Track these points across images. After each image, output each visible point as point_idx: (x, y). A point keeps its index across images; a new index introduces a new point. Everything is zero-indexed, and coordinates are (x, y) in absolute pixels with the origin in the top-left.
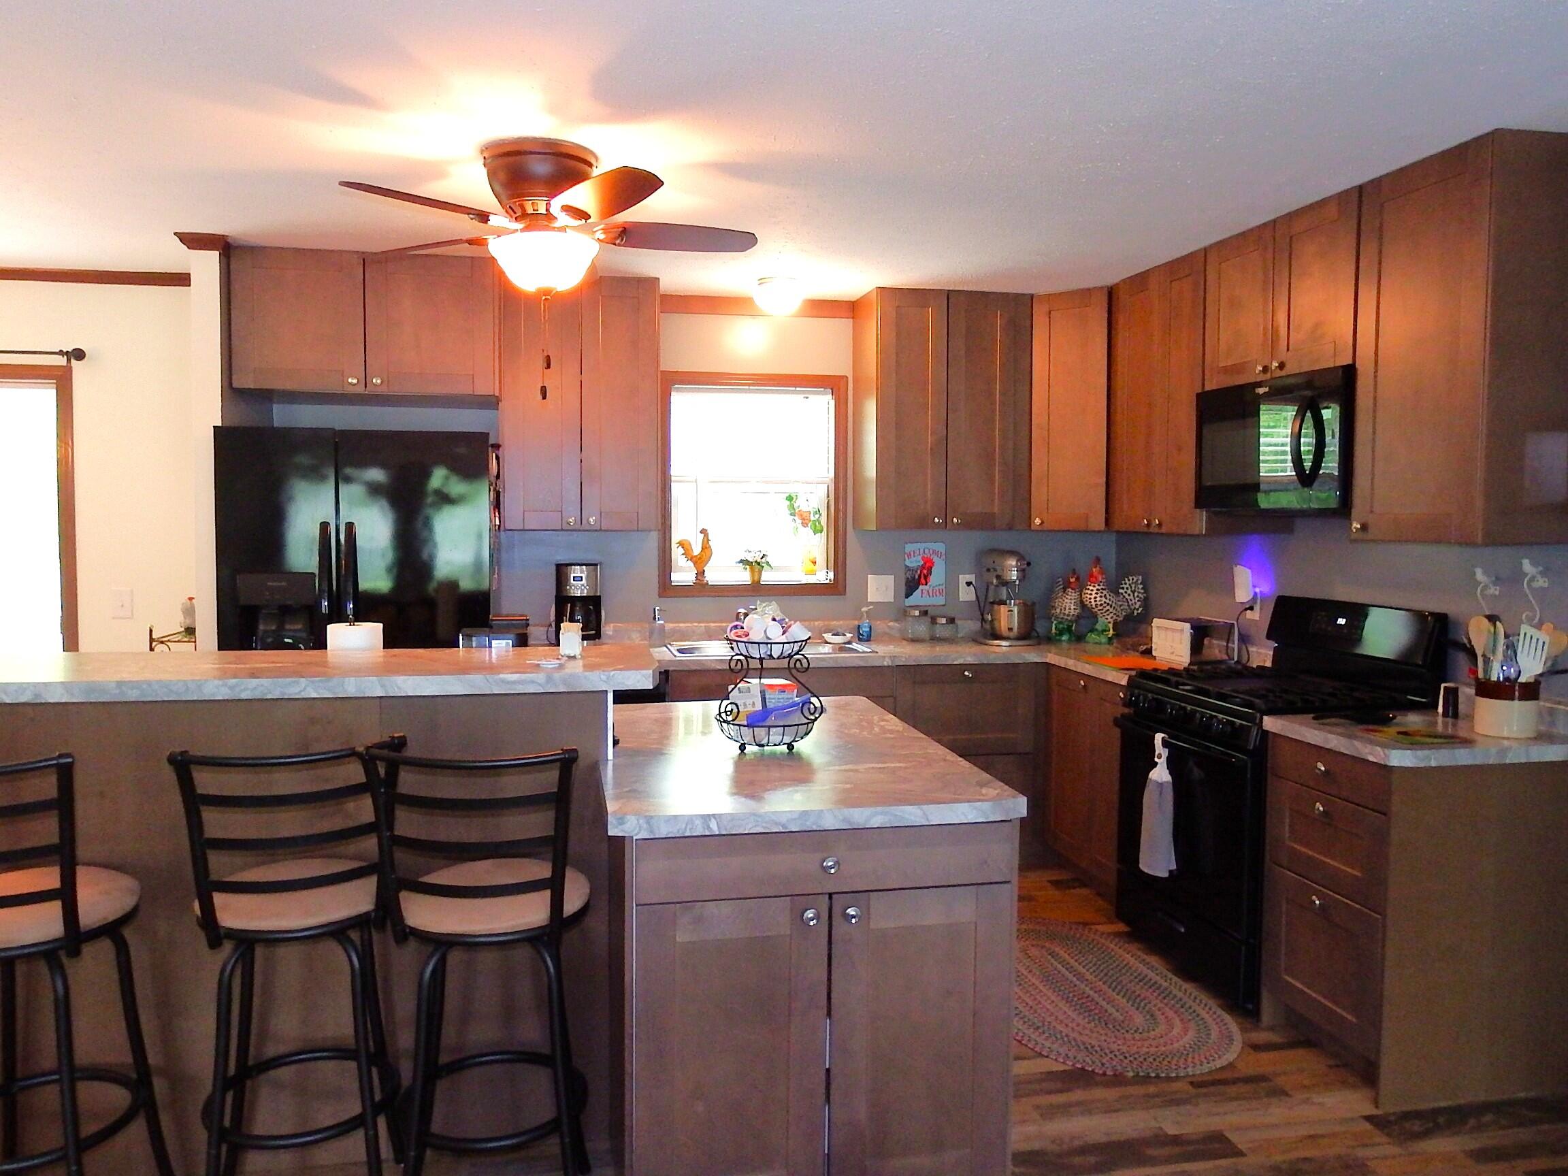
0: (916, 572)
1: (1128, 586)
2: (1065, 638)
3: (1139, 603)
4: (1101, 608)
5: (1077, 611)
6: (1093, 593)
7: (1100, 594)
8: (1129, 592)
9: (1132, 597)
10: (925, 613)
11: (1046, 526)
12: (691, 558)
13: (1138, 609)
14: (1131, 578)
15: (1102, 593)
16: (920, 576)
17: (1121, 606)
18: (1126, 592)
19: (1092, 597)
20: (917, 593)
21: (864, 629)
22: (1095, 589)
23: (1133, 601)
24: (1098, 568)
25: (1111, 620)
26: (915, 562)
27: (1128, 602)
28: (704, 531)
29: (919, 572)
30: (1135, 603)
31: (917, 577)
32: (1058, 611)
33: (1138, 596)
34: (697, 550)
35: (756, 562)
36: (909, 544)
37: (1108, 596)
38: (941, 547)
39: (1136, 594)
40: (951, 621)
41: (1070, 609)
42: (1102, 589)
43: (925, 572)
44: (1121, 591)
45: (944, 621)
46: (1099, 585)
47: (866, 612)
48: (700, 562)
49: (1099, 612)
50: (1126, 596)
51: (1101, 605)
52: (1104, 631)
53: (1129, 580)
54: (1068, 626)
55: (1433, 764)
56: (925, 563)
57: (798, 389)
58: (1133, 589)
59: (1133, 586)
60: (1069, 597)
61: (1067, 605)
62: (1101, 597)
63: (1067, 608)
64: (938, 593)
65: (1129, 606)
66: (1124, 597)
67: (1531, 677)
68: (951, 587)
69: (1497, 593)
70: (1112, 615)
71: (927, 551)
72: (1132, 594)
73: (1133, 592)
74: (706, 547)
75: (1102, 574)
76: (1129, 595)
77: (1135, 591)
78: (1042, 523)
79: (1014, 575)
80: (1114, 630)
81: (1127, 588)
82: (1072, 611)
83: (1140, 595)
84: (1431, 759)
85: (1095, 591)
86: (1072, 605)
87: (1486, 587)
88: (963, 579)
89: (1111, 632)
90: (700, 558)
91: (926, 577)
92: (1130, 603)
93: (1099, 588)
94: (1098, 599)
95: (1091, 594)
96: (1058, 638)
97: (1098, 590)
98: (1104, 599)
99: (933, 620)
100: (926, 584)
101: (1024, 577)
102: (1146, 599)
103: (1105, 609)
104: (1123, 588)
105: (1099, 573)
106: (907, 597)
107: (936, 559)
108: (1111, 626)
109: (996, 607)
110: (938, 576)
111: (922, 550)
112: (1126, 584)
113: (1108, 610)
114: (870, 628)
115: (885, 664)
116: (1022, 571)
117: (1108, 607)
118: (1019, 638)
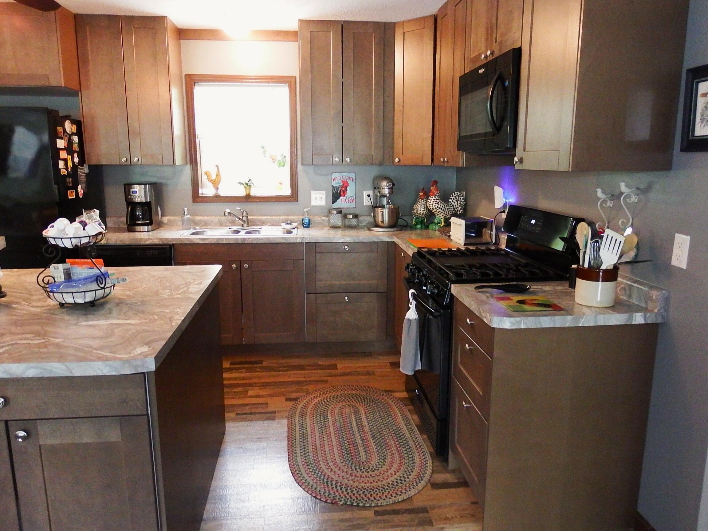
0: (338, 189)
1: (454, 197)
2: (419, 226)
3: (460, 208)
4: (436, 210)
5: (425, 212)
6: (432, 201)
7: (435, 202)
8: (454, 201)
9: (456, 204)
10: (340, 212)
11: (401, 163)
12: (211, 181)
13: (459, 211)
14: (456, 193)
15: (436, 201)
16: (341, 191)
17: (448, 209)
18: (453, 201)
19: (431, 204)
20: (339, 201)
21: (305, 221)
22: (432, 199)
23: (457, 206)
24: (434, 187)
25: (443, 217)
26: (338, 183)
27: (454, 207)
28: (217, 166)
29: (340, 189)
30: (458, 207)
31: (339, 192)
32: (415, 211)
33: (460, 203)
34: (214, 177)
35: (246, 183)
36: (334, 174)
37: (440, 203)
38: (353, 175)
39: (459, 202)
40: (356, 216)
41: (420, 210)
42: (437, 199)
43: (344, 189)
44: (450, 200)
45: (351, 216)
46: (435, 197)
47: (307, 212)
48: (215, 183)
49: (435, 213)
50: (453, 203)
51: (436, 208)
52: (438, 223)
53: (455, 194)
54: (422, 220)
55: (523, 326)
56: (343, 184)
57: (269, 84)
58: (457, 199)
59: (457, 197)
60: (420, 204)
61: (419, 208)
62: (436, 204)
63: (419, 210)
64: (351, 201)
65: (454, 209)
66: (452, 204)
67: (610, 265)
68: (358, 198)
69: (611, 205)
70: (442, 214)
71: (344, 177)
72: (456, 202)
73: (457, 201)
74: (218, 175)
75: (437, 191)
76: (454, 203)
77: (458, 200)
78: (399, 161)
79: (386, 191)
80: (444, 223)
81: (454, 199)
82: (422, 212)
83: (462, 203)
84: (521, 323)
85: (433, 201)
86: (422, 208)
87: (605, 201)
88: (365, 193)
89: (443, 224)
90: (215, 181)
91: (344, 192)
92: (455, 207)
93: (435, 198)
94: (434, 205)
95: (430, 202)
96: (414, 227)
97: (434, 200)
98: (437, 205)
99: (345, 216)
100: (344, 196)
101: (393, 192)
102: (466, 205)
103: (438, 211)
104: (451, 199)
105: (435, 190)
106: (333, 203)
107: (350, 182)
108: (443, 220)
109: (376, 209)
110: (350, 192)
111: (341, 177)
112: (453, 196)
113: (440, 211)
114: (309, 220)
115: (298, 242)
116: (391, 189)
117: (440, 210)
118: (389, 227)
